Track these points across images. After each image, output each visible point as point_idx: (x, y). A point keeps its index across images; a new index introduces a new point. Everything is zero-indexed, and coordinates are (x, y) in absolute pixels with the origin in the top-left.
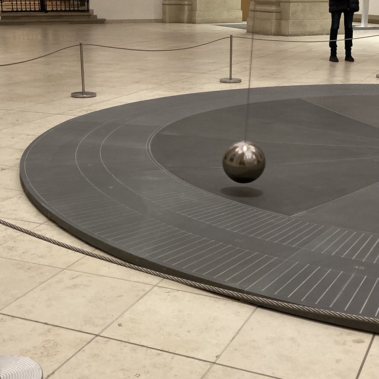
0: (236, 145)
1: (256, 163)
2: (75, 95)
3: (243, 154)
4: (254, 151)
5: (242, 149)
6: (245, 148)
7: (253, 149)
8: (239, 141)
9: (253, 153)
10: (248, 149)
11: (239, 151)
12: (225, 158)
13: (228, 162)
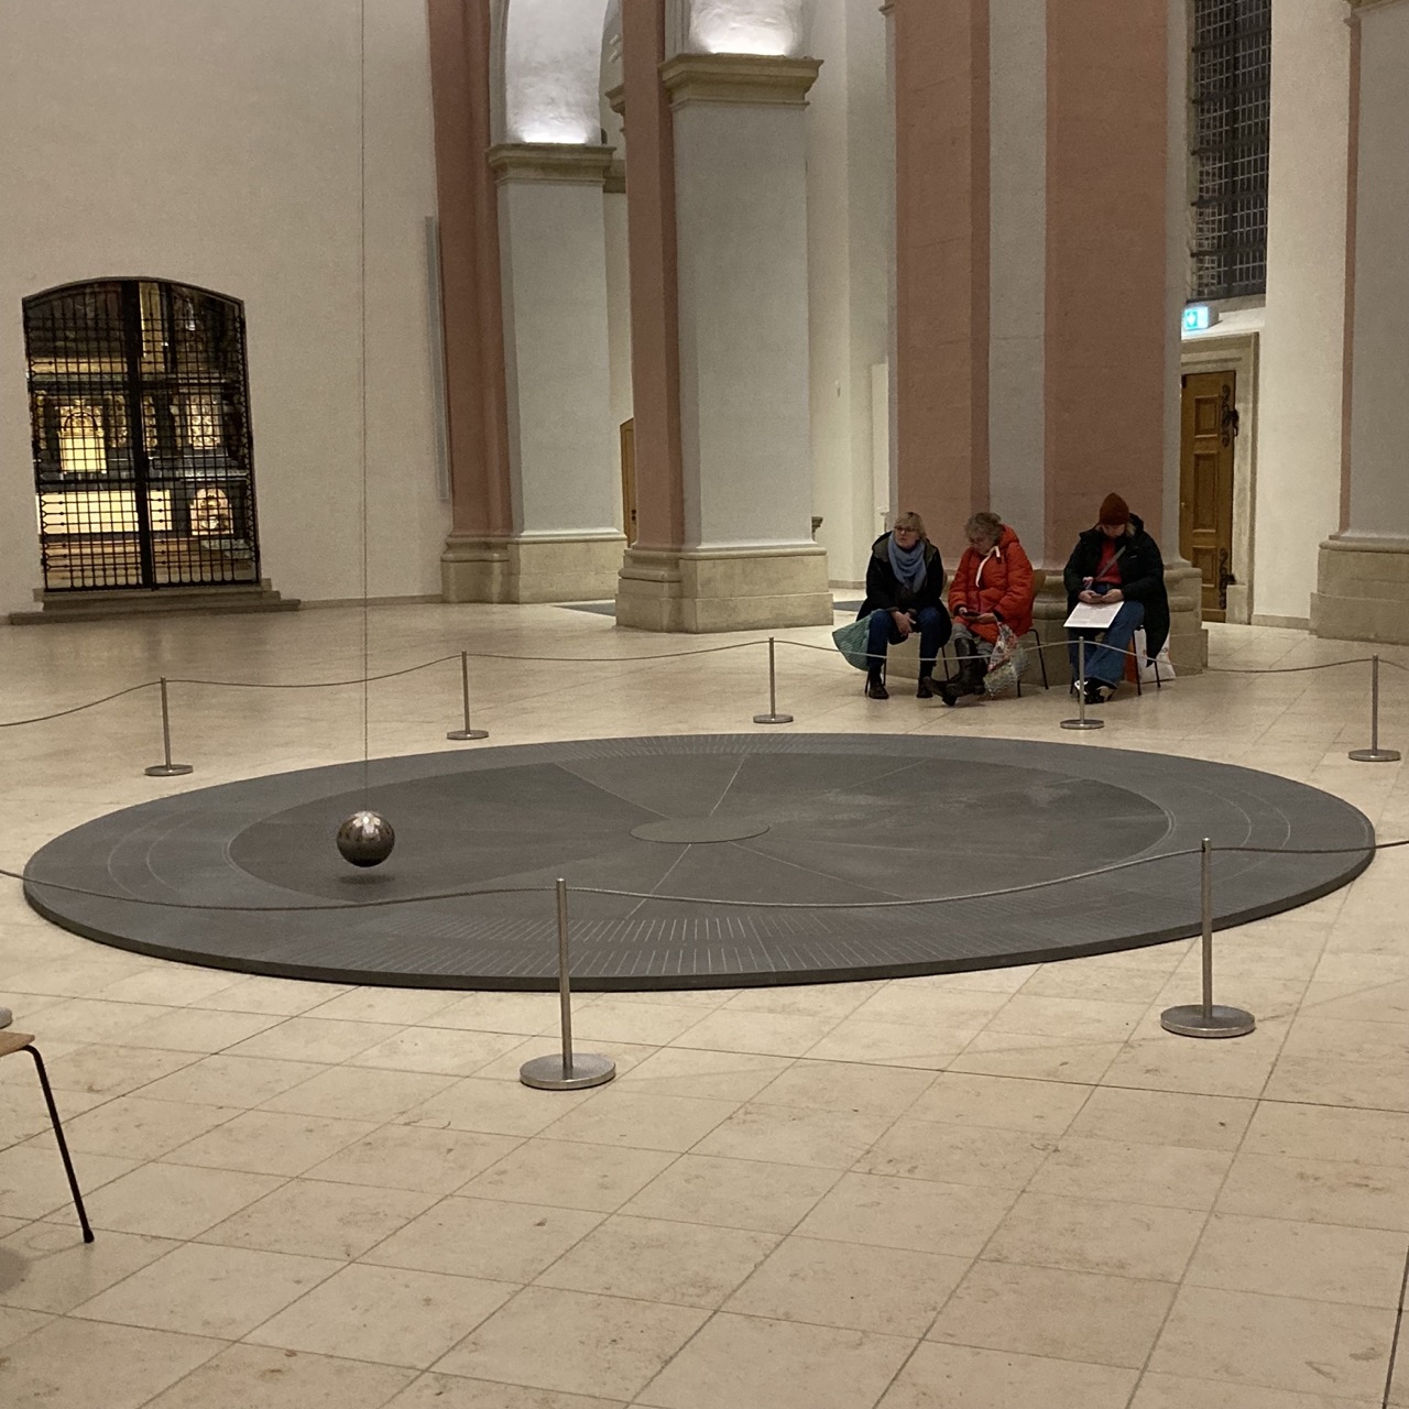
0: (356, 815)
1: (379, 839)
2: (151, 772)
3: (362, 828)
4: (378, 824)
5: (362, 821)
6: (366, 820)
7: (377, 821)
8: (361, 810)
9: (376, 827)
10: (370, 820)
11: (357, 823)
12: (340, 834)
13: (343, 840)
